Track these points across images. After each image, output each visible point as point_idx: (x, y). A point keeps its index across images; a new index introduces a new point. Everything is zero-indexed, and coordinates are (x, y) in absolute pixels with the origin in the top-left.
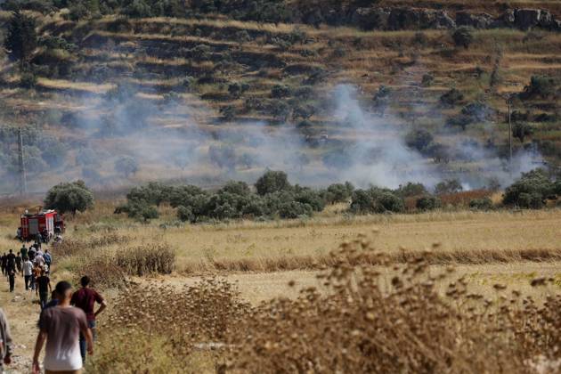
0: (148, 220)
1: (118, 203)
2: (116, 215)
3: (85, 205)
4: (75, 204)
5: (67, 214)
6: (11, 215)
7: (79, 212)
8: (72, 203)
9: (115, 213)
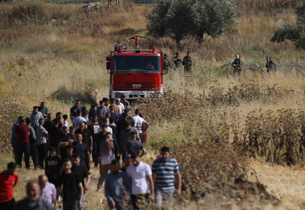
2: (276, 44)
3: (219, 24)
4: (203, 24)
5: (188, 40)
6: (90, 40)
7: (209, 37)
8: (198, 20)
9: (273, 40)
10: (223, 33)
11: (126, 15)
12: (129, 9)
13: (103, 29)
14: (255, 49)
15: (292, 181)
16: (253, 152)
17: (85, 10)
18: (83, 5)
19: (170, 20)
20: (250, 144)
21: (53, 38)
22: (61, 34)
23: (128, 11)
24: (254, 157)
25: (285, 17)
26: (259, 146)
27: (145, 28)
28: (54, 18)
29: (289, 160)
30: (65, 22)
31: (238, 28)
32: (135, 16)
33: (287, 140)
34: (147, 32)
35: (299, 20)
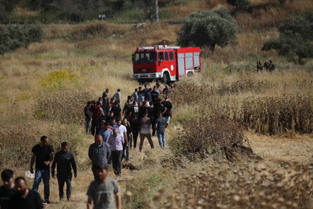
0: (304, 60)
1: (268, 37)
2: (265, 52)
3: (226, 39)
4: (215, 38)
5: (205, 49)
7: (219, 47)
8: (211, 36)
9: (263, 49)
10: (228, 45)
11: (163, 32)
12: (165, 27)
13: (147, 41)
14: (250, 55)
15: (272, 146)
16: (247, 126)
17: (135, 28)
18: (133, 25)
19: (193, 35)
20: (245, 121)
21: (114, 47)
22: (119, 44)
23: (164, 29)
24: (247, 129)
25: (271, 33)
26: (251, 122)
27: (176, 41)
28: (114, 33)
29: (271, 132)
30: (121, 36)
31: (239, 41)
32: (169, 33)
33: (270, 118)
34: (176, 43)
35: (280, 36)
